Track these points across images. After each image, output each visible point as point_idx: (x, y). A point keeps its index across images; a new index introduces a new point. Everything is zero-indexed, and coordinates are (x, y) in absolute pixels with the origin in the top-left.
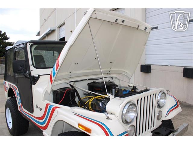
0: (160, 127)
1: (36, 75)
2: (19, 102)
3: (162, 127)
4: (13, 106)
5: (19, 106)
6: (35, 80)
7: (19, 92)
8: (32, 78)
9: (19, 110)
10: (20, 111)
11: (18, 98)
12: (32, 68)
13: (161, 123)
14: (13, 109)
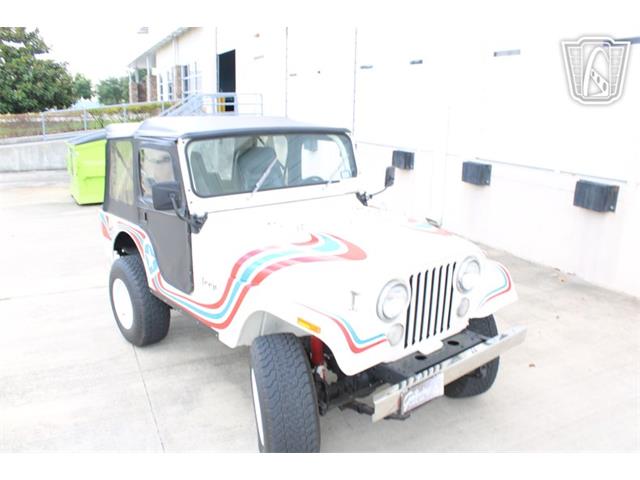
0: (463, 332)
1: (200, 214)
2: (150, 269)
3: (468, 332)
4: (134, 277)
5: (150, 277)
6: (197, 224)
7: (153, 245)
8: (192, 218)
9: (151, 285)
10: (154, 288)
11: (149, 260)
12: (190, 196)
13: (468, 324)
14: (136, 282)
